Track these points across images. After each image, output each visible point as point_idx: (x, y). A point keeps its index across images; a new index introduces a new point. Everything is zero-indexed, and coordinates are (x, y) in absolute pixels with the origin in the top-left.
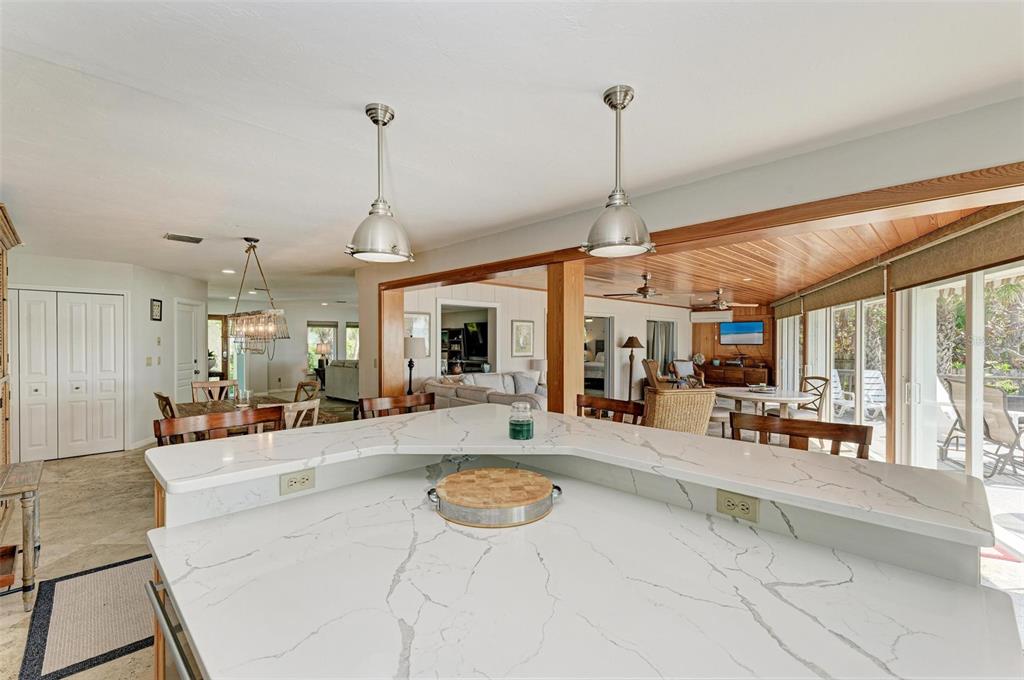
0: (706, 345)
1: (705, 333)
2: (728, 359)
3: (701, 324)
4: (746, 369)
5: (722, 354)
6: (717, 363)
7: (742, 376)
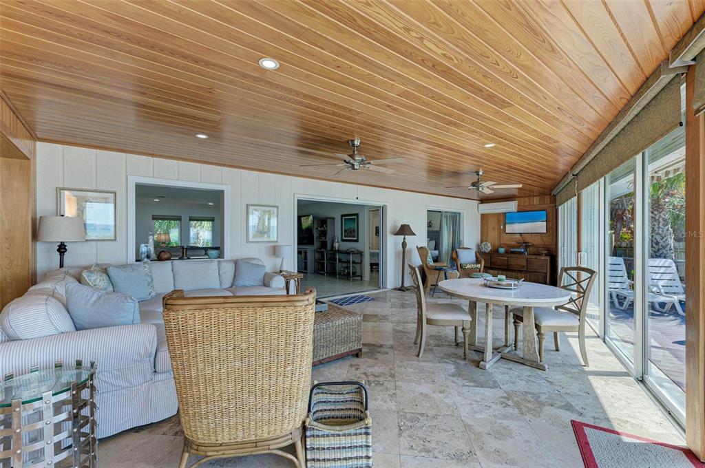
0: (493, 235)
1: (492, 223)
2: (513, 247)
3: (488, 214)
5: (507, 243)
6: (502, 250)
7: (524, 263)
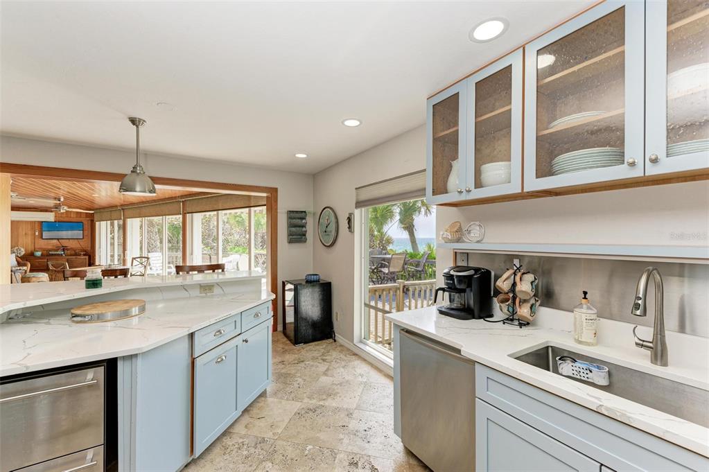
0: (25, 240)
1: (25, 230)
2: (50, 251)
3: (18, 222)
4: (68, 257)
5: (44, 247)
6: (38, 254)
